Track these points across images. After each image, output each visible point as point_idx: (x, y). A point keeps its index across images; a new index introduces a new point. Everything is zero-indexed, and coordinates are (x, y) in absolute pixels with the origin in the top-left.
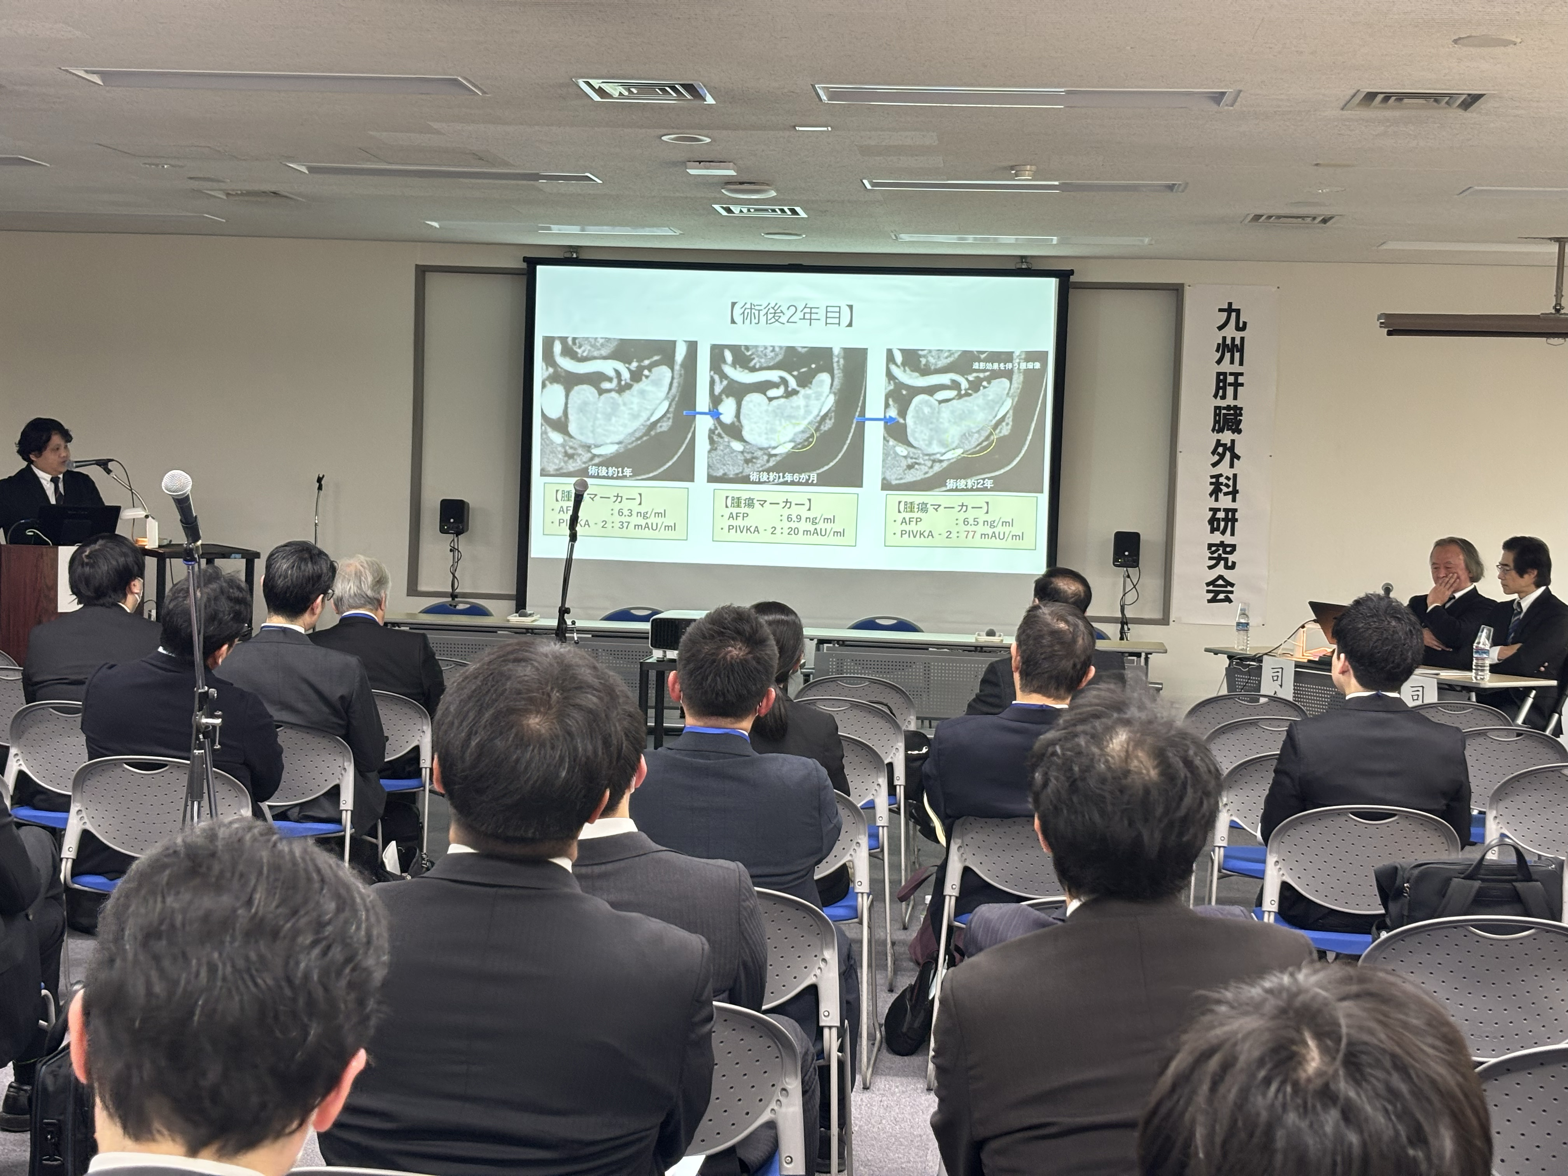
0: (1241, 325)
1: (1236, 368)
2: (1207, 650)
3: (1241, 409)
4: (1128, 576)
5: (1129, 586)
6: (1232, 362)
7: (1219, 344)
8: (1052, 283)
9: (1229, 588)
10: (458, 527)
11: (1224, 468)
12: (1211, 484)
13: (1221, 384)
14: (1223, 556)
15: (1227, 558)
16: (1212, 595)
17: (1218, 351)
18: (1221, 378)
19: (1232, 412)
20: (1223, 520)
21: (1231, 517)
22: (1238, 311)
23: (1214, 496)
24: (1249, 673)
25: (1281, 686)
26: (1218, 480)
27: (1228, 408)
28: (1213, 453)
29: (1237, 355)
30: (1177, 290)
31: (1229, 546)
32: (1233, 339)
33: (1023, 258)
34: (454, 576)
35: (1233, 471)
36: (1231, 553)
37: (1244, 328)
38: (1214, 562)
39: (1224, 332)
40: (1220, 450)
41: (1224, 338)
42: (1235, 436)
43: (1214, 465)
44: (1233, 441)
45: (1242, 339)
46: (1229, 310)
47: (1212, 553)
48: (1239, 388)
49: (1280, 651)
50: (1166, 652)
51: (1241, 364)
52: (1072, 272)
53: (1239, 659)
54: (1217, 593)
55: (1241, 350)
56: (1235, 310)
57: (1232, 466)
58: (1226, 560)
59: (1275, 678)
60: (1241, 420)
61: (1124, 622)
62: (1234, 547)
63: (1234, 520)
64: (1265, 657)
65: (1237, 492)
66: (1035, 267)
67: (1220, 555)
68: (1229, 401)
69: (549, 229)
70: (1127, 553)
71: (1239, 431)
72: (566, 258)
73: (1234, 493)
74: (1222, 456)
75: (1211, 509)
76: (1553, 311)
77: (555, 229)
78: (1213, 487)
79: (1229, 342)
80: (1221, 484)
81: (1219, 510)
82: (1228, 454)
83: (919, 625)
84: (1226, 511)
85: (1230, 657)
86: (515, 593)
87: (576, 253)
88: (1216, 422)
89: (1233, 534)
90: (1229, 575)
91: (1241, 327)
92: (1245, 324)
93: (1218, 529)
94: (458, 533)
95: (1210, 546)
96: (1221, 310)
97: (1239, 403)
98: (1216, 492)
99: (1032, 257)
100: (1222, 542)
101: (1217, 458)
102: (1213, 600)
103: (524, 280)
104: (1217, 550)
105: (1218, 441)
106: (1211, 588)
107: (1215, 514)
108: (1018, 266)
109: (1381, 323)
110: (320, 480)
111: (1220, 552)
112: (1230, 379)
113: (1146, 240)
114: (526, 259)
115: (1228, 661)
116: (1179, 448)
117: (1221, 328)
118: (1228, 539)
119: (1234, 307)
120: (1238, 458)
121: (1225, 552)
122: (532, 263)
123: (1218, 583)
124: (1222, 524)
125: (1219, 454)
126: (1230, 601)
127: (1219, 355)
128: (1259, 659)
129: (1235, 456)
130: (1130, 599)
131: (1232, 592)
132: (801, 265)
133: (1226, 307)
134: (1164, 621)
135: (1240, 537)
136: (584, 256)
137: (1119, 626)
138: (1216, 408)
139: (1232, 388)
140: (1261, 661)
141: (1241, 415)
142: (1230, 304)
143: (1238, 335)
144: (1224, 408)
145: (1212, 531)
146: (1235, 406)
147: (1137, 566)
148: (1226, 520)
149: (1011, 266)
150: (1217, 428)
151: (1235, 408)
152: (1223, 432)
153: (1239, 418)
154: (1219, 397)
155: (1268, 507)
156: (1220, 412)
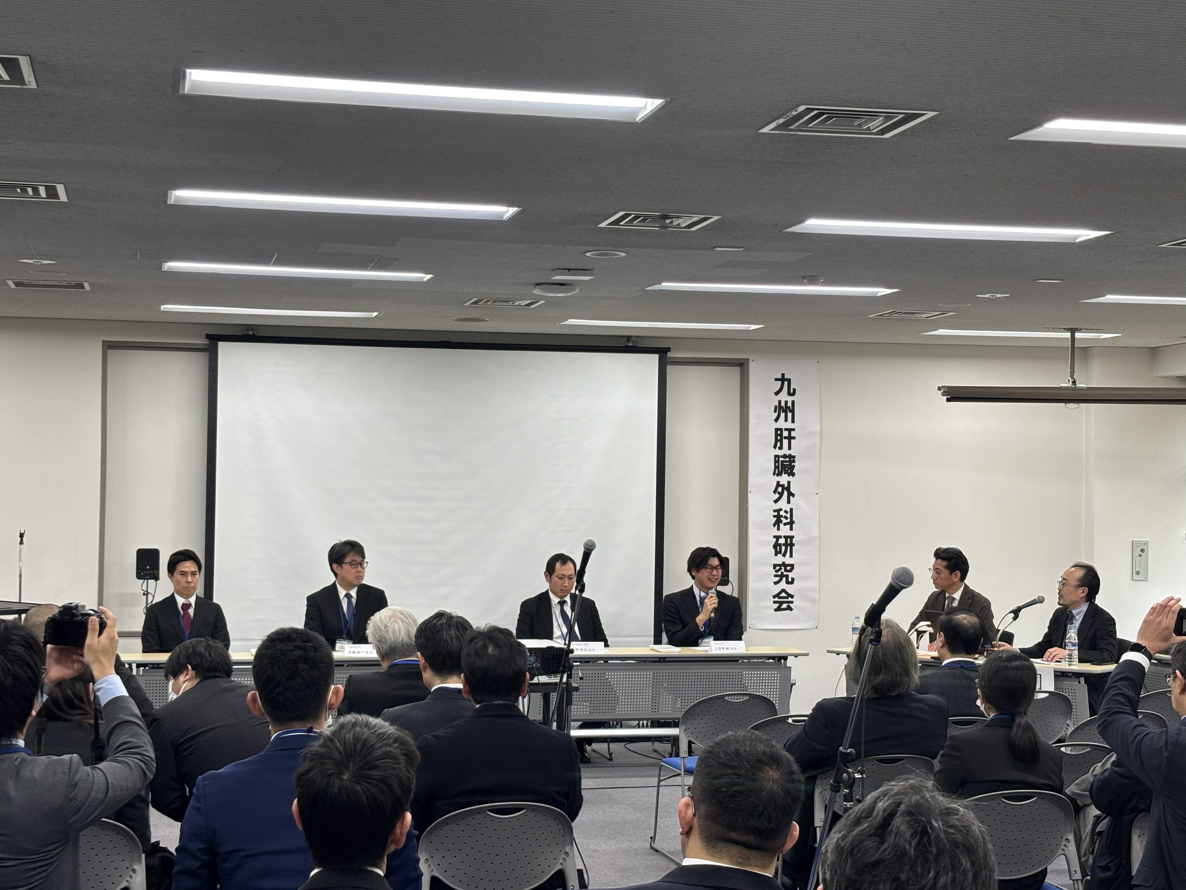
1: (789, 425)
2: (830, 651)
3: (794, 457)
6: (786, 420)
7: (776, 407)
9: (790, 599)
10: (154, 573)
11: (783, 504)
12: (774, 516)
13: (779, 438)
14: (785, 573)
15: (788, 575)
16: (778, 605)
17: (775, 411)
18: (778, 432)
19: (787, 459)
20: (784, 545)
21: (790, 542)
23: (776, 526)
26: (779, 513)
27: (785, 456)
28: (775, 492)
29: (790, 415)
30: (742, 364)
31: (789, 565)
32: (786, 402)
33: (629, 338)
35: (790, 506)
36: (790, 571)
38: (778, 578)
39: (779, 397)
40: (780, 489)
41: (780, 402)
42: (791, 478)
43: (776, 501)
44: (789, 483)
45: (793, 402)
46: (783, 379)
47: (777, 571)
48: (792, 440)
51: (793, 421)
52: (668, 350)
54: (781, 603)
55: (793, 411)
56: (787, 380)
57: (789, 502)
60: (794, 466)
62: (792, 566)
63: (792, 545)
65: (793, 522)
66: (640, 345)
67: (782, 573)
68: (785, 451)
71: (793, 475)
72: (245, 335)
74: (781, 495)
75: (774, 537)
78: (775, 519)
79: (783, 404)
80: (782, 516)
81: (781, 537)
82: (786, 493)
84: (786, 537)
87: (253, 331)
88: (776, 467)
89: (791, 556)
90: (789, 589)
91: (792, 393)
92: (794, 390)
93: (780, 552)
96: (776, 380)
97: (792, 452)
98: (778, 523)
99: (636, 337)
100: (784, 563)
101: (777, 496)
102: (778, 609)
103: (207, 355)
104: (780, 569)
105: (778, 482)
106: (776, 599)
107: (777, 541)
108: (627, 344)
109: (942, 393)
110: (21, 536)
111: (783, 570)
114: (208, 336)
116: (749, 489)
117: (777, 393)
118: (788, 560)
119: (786, 377)
120: (793, 495)
121: (786, 570)
122: (213, 339)
123: (781, 595)
124: (783, 548)
125: (779, 493)
126: (791, 609)
127: (776, 415)
131: (792, 602)
132: (449, 342)
133: (780, 377)
135: (798, 558)
136: (259, 334)
138: (776, 456)
139: (787, 440)
141: (794, 461)
142: (783, 375)
143: (790, 399)
144: (782, 457)
145: (776, 555)
149: (619, 344)
150: (777, 472)
151: (790, 456)
152: (781, 476)
153: (793, 464)
154: (777, 448)
155: (818, 534)
156: (779, 459)
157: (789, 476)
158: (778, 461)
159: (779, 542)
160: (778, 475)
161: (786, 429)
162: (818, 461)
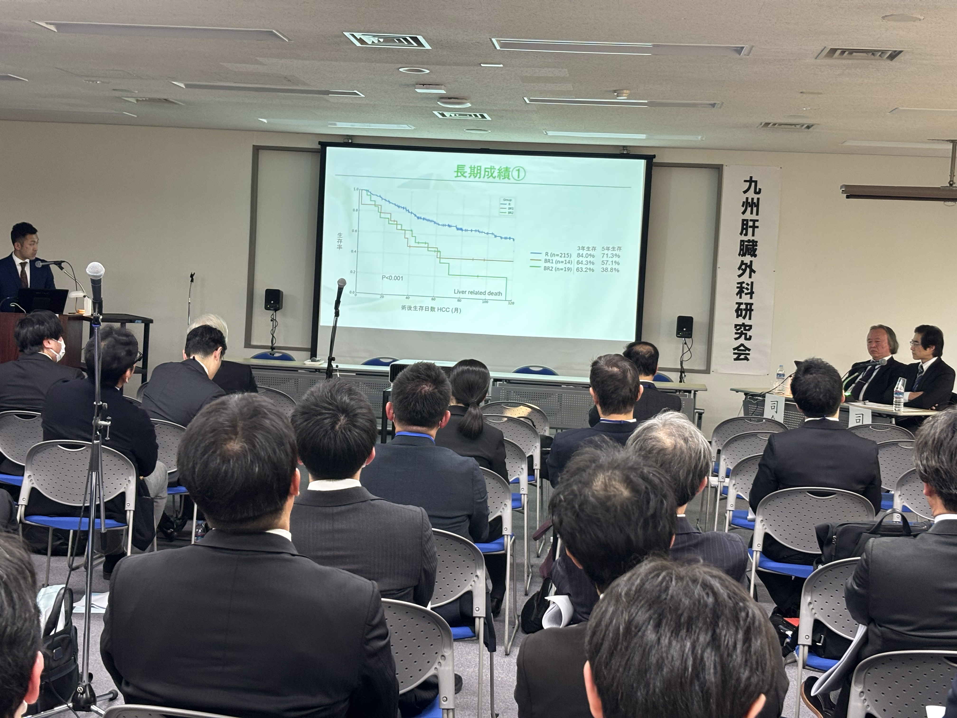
0: (758, 191)
1: (754, 217)
2: (732, 390)
3: (757, 242)
4: (686, 343)
5: (686, 349)
6: (752, 213)
7: (744, 202)
8: (642, 163)
9: (747, 352)
10: (276, 306)
11: (745, 278)
12: (738, 287)
13: (745, 227)
14: (744, 332)
15: (746, 333)
16: (736, 356)
17: (743, 206)
18: (745, 223)
19: (751, 244)
20: (744, 310)
21: (749, 308)
22: (756, 182)
23: (739, 295)
24: (757, 404)
25: (776, 412)
26: (741, 285)
27: (749, 241)
28: (739, 269)
29: (755, 209)
30: (719, 168)
31: (748, 326)
32: (753, 199)
33: (624, 147)
34: (273, 336)
35: (751, 280)
36: (749, 330)
37: (759, 193)
38: (738, 335)
39: (747, 195)
40: (743, 267)
41: (747, 198)
42: (753, 259)
43: (740, 276)
44: (751, 262)
45: (758, 199)
46: (751, 181)
47: (737, 330)
48: (756, 229)
49: (776, 391)
50: (706, 390)
51: (757, 214)
52: (654, 156)
53: (751, 395)
54: (740, 355)
55: (757, 206)
56: (754, 181)
57: (750, 277)
58: (746, 334)
59: (773, 407)
60: (756, 249)
61: (682, 371)
62: (750, 326)
63: (751, 310)
64: (767, 394)
65: (753, 293)
66: (632, 153)
67: (742, 331)
68: (750, 237)
69: (335, 125)
70: (685, 329)
71: (755, 256)
72: (345, 142)
73: (751, 293)
74: (744, 271)
75: (737, 303)
76: (948, 185)
77: (340, 125)
78: (738, 289)
79: (750, 200)
80: (744, 288)
81: (742, 304)
82: (748, 270)
83: (556, 371)
84: (747, 304)
85: (746, 394)
86: (310, 347)
87: (351, 139)
88: (741, 250)
89: (750, 319)
90: (747, 344)
91: (758, 192)
92: (760, 189)
93: (741, 315)
94: (276, 310)
95: (736, 326)
96: (745, 181)
97: (755, 238)
98: (740, 292)
99: (630, 146)
100: (743, 323)
101: (741, 272)
102: (737, 359)
103: (319, 155)
104: (741, 328)
105: (742, 261)
106: (736, 351)
107: (739, 306)
108: (622, 152)
109: (843, 191)
110: (192, 276)
111: (742, 329)
112: (750, 224)
113: (700, 137)
114: (320, 143)
115: (744, 397)
116: (718, 266)
117: (745, 192)
118: (747, 322)
119: (753, 179)
120: (754, 272)
121: (745, 330)
122: (324, 145)
123: (740, 348)
124: (744, 312)
125: (742, 269)
126: (748, 360)
127: (743, 209)
128: (763, 396)
129: (752, 271)
130: (687, 356)
131: (749, 354)
132: (488, 149)
133: (749, 179)
134: (707, 371)
135: (755, 320)
136: (356, 141)
137: (679, 374)
138: (742, 241)
139: (751, 229)
140: (764, 397)
141: (756, 246)
142: (751, 177)
143: (756, 197)
144: (746, 241)
145: (737, 317)
146: (753, 240)
147: (691, 337)
148: (746, 310)
149: (618, 152)
150: (741, 254)
152: (745, 256)
154: (743, 235)
155: (772, 303)
156: (744, 244)
157: (752, 257)
159: (741, 308)
160: (742, 256)
161: (751, 220)
162: (776, 246)
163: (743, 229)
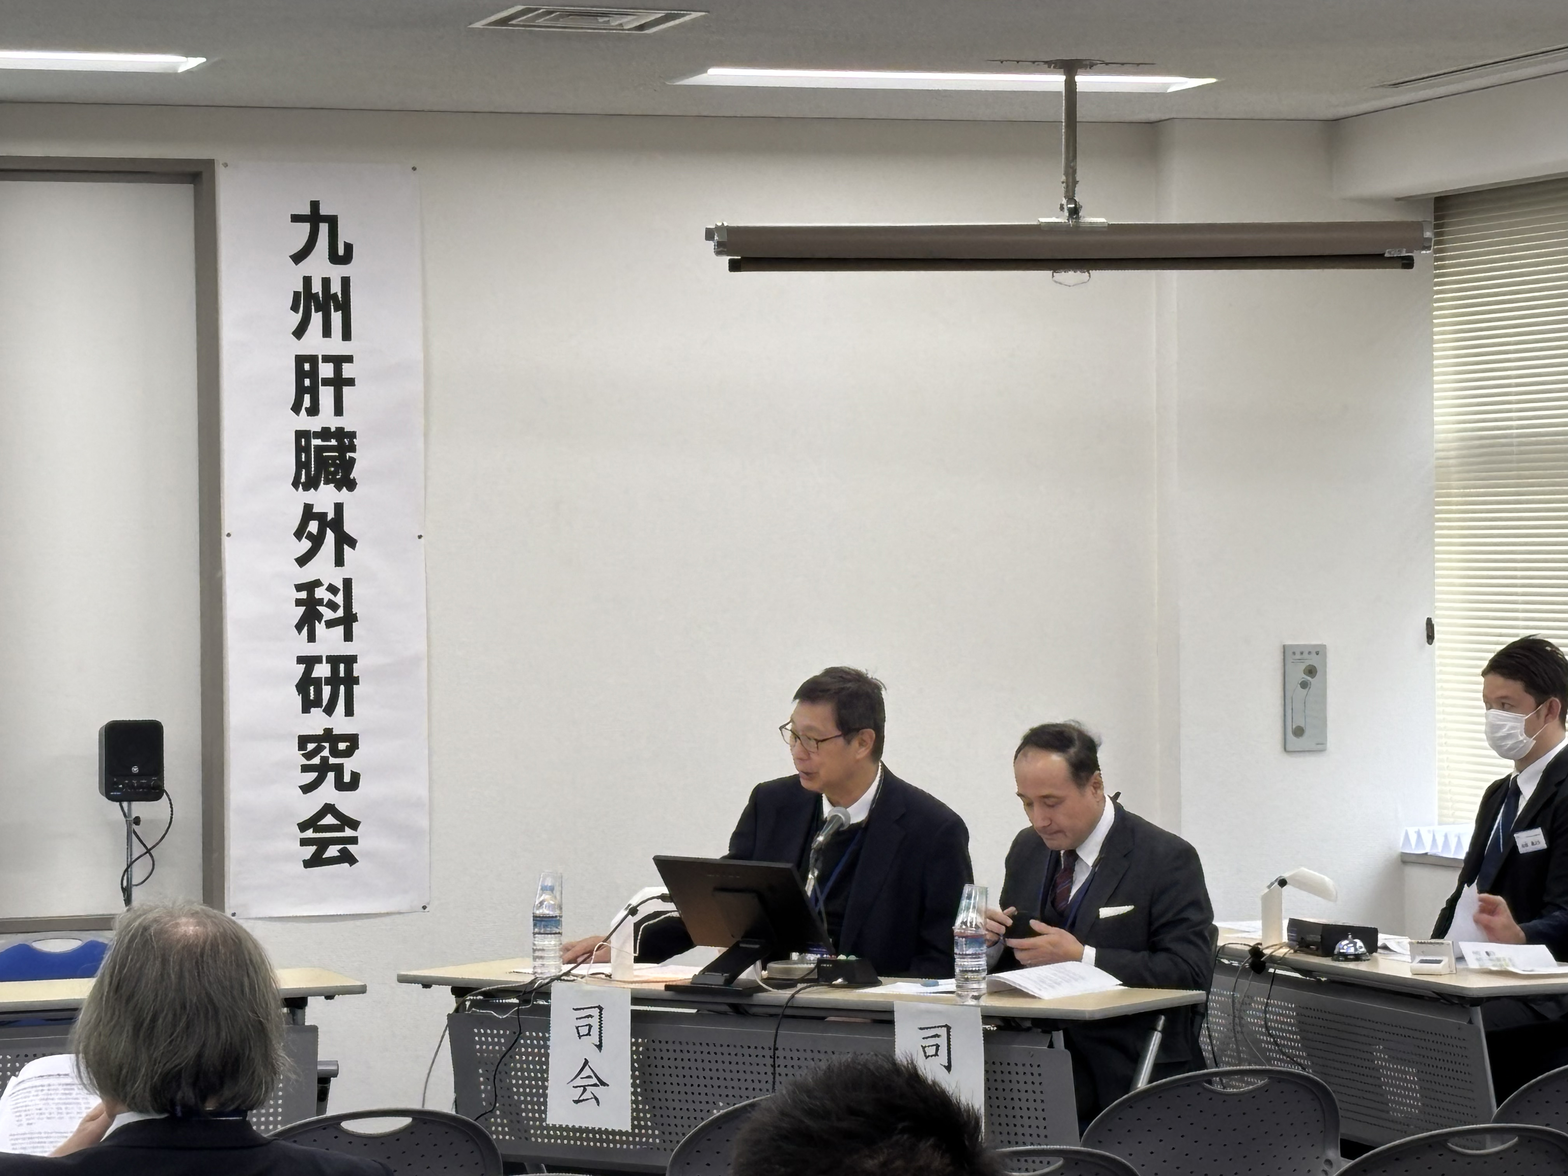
0: (341, 251)
1: (336, 346)
2: (405, 979)
3: (352, 435)
4: (137, 823)
6: (327, 332)
7: (297, 295)
9: (348, 832)
11: (323, 568)
12: (299, 602)
13: (307, 382)
14: (332, 761)
15: (341, 766)
16: (312, 849)
17: (295, 308)
18: (306, 369)
19: (333, 442)
20: (328, 681)
21: (344, 674)
23: (305, 631)
26: (311, 593)
27: (325, 433)
28: (299, 534)
29: (336, 318)
30: (197, 174)
31: (343, 738)
32: (326, 282)
35: (343, 573)
36: (349, 753)
37: (347, 258)
38: (312, 776)
39: (306, 267)
40: (313, 527)
41: (307, 281)
42: (344, 495)
43: (302, 561)
44: (339, 508)
45: (346, 282)
46: (314, 218)
47: (309, 756)
48: (346, 390)
51: (347, 335)
54: (323, 844)
55: (345, 307)
56: (325, 218)
57: (339, 561)
58: (339, 769)
59: (584, 1031)
60: (353, 461)
62: (353, 741)
63: (351, 681)
64: (555, 986)
65: (354, 618)
67: (324, 760)
68: (327, 419)
70: (133, 769)
71: (351, 485)
73: (348, 621)
74: (317, 541)
75: (300, 660)
78: (302, 609)
79: (316, 288)
80: (320, 602)
81: (318, 659)
82: (330, 536)
84: (334, 661)
88: (300, 465)
89: (349, 711)
90: (346, 803)
91: (341, 256)
92: (349, 247)
93: (317, 703)
95: (303, 741)
96: (296, 218)
97: (346, 423)
98: (309, 620)
100: (328, 731)
101: (306, 545)
102: (315, 861)
104: (319, 749)
105: (308, 508)
106: (310, 834)
107: (309, 670)
111: (326, 753)
116: (223, 528)
117: (298, 258)
118: (340, 723)
119: (324, 211)
121: (335, 752)
123: (324, 822)
124: (327, 691)
125: (310, 537)
126: (352, 860)
127: (297, 318)
129: (344, 540)
131: (354, 840)
133: (306, 211)
135: (366, 718)
138: (301, 435)
139: (331, 389)
141: (353, 449)
142: (315, 205)
143: (336, 273)
144: (317, 435)
145: (306, 709)
146: (340, 430)
147: (157, 796)
148: (334, 681)
150: (303, 479)
151: (340, 433)
152: (316, 489)
153: (348, 455)
154: (303, 411)
155: (422, 647)
156: (308, 443)
157: (339, 489)
158: (307, 449)
159: (315, 674)
160: (306, 488)
161: (327, 359)
162: (421, 445)
163: (300, 391)
